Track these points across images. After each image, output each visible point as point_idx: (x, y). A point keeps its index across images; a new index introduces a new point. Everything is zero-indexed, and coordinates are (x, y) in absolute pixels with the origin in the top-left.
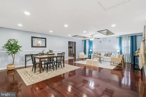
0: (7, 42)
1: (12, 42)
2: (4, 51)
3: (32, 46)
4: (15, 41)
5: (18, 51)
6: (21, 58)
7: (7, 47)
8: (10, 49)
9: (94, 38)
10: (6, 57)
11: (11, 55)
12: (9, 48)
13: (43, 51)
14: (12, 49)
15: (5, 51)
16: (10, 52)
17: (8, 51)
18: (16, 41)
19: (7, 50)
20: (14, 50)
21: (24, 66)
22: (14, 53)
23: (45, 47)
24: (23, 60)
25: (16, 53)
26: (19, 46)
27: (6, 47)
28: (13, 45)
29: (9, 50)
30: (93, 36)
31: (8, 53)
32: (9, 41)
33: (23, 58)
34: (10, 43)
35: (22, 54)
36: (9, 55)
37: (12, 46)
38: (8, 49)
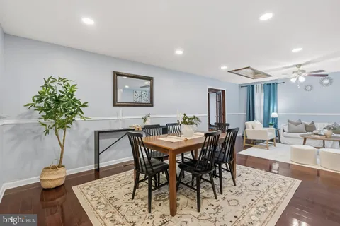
0: (41, 90)
1: (58, 89)
2: (30, 118)
3: (115, 104)
4: (68, 85)
5: (77, 118)
6: (84, 142)
7: (42, 104)
8: (50, 113)
9: (306, 74)
10: (39, 138)
11: (52, 131)
12: (45, 110)
13: (145, 119)
14: (56, 111)
15: (35, 121)
16: (50, 122)
17: (43, 121)
18: (71, 84)
19: (40, 116)
20: (63, 117)
21: (92, 167)
22: (63, 125)
23: (151, 104)
24: (89, 149)
25: (69, 125)
26: (80, 103)
27: (37, 105)
28: (60, 97)
29: (45, 118)
30: (301, 68)
31: (44, 128)
32: (47, 86)
33: (88, 141)
34: (51, 91)
35: (86, 130)
36: (47, 132)
37: (57, 100)
38: (44, 113)
